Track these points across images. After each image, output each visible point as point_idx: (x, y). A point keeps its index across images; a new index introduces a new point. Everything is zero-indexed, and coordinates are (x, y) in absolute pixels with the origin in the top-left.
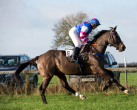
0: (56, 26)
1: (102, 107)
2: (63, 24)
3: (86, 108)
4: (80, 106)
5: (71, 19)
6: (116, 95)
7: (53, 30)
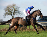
0: (5, 8)
1: (21, 36)
2: (8, 8)
3: (15, 36)
4: (13, 36)
5: (10, 6)
6: (26, 32)
7: (4, 10)
